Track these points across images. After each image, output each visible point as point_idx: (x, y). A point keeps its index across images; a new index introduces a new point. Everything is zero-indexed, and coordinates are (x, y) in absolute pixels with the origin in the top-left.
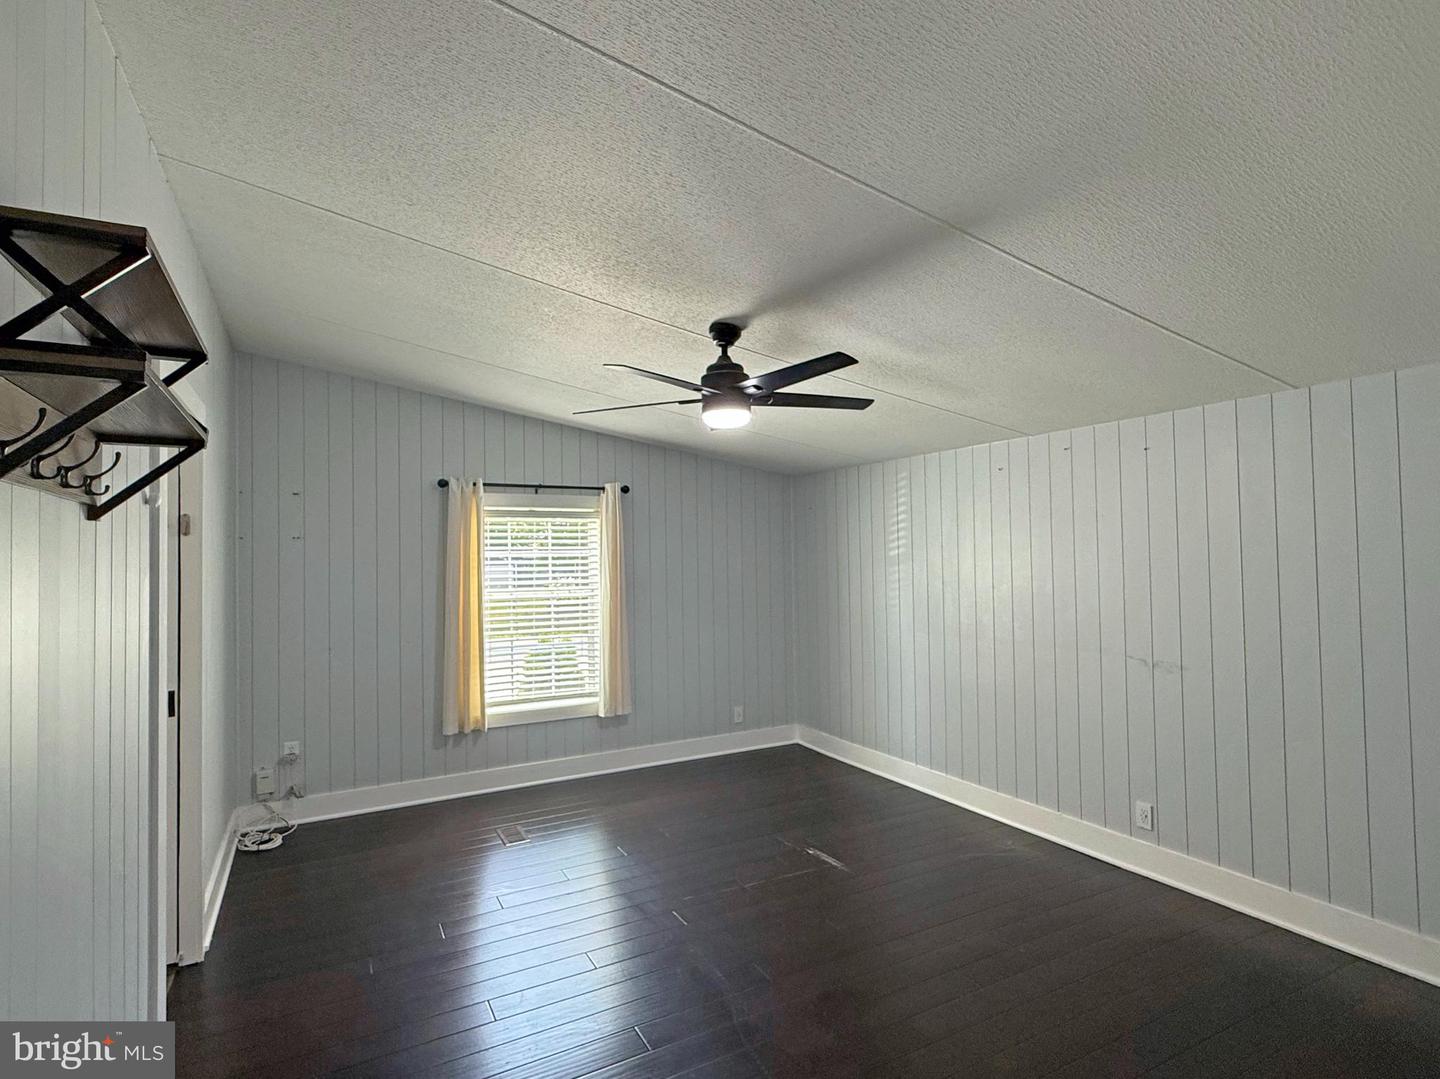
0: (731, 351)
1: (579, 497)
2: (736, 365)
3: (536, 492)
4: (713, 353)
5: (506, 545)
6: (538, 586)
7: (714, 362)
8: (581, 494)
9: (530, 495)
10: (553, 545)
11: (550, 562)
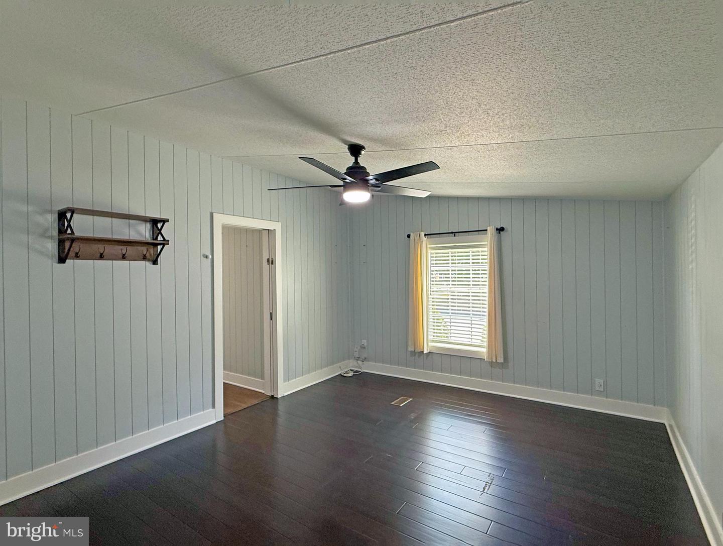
0: (359, 160)
1: (478, 236)
2: (362, 167)
3: (455, 236)
4: (351, 161)
5: (449, 263)
6: (458, 285)
7: (351, 165)
8: (479, 234)
9: (451, 237)
10: (473, 263)
11: (471, 272)
